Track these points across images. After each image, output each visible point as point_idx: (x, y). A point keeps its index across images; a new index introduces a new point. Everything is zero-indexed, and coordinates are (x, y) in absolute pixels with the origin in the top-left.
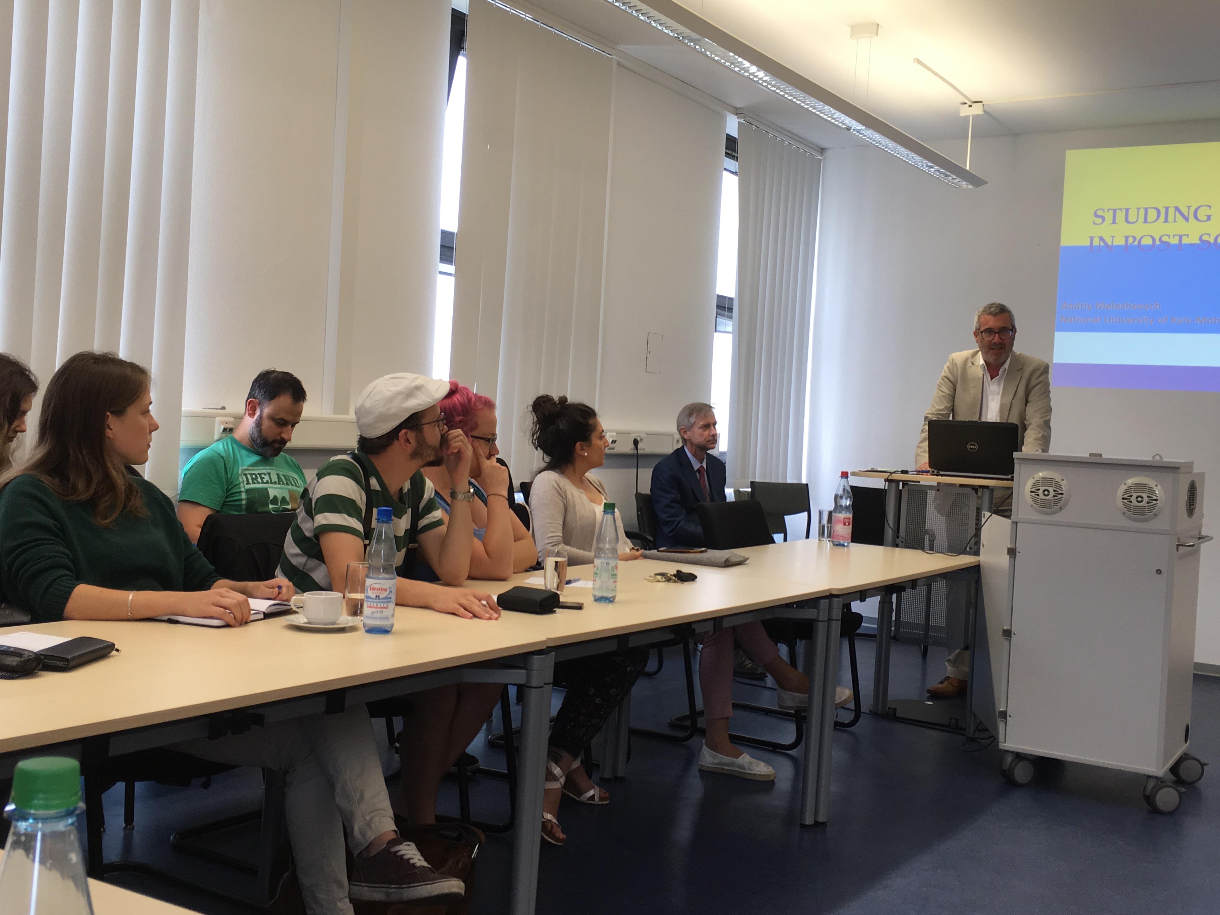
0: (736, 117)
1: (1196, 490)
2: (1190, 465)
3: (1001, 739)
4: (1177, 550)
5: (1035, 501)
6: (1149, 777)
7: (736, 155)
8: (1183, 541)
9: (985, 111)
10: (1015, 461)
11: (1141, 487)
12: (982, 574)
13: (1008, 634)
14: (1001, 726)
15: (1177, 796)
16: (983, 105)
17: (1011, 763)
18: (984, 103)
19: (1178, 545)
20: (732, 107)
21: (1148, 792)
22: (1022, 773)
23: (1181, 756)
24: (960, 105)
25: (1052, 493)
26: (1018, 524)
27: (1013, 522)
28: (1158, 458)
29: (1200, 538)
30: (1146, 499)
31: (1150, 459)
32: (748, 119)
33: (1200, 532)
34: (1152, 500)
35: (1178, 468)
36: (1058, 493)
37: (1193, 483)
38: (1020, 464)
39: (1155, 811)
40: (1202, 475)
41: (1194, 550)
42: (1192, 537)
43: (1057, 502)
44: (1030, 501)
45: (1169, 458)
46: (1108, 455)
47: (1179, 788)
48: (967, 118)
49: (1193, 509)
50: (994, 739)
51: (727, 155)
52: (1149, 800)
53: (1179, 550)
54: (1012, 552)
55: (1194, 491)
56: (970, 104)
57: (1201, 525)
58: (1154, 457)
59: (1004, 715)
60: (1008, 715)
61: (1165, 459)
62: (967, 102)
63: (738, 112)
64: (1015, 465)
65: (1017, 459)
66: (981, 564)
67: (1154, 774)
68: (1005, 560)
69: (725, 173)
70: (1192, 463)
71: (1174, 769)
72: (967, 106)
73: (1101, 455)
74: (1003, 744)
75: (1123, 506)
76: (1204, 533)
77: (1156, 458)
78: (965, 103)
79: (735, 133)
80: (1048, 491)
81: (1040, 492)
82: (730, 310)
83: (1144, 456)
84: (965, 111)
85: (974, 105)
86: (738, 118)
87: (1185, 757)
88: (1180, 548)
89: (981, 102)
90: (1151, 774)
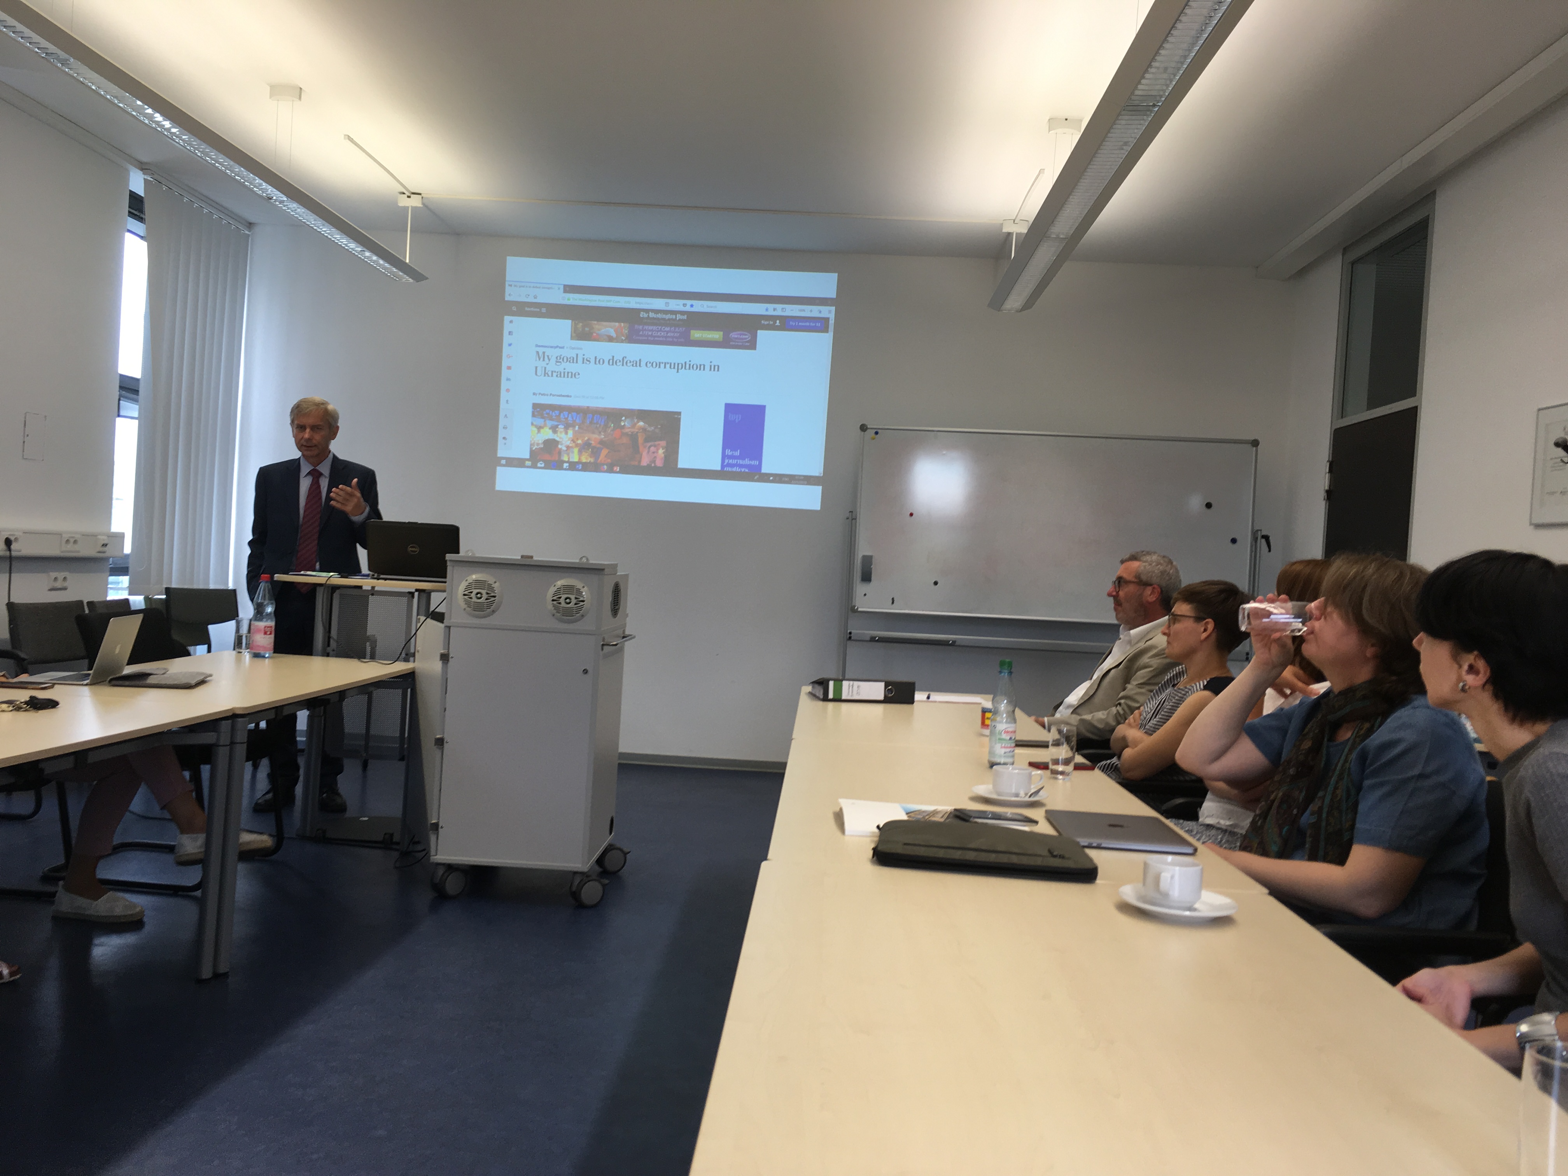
0: (142, 172)
1: (620, 590)
2: (614, 567)
3: (433, 852)
4: (602, 649)
5: (468, 604)
6: (575, 873)
7: (143, 216)
8: (607, 640)
9: (423, 204)
10: (448, 563)
11: (569, 589)
12: (417, 681)
13: (440, 742)
14: (433, 838)
15: (600, 888)
16: (422, 197)
17: (443, 875)
18: (423, 195)
19: (603, 645)
20: (137, 161)
21: (574, 889)
22: (453, 885)
23: (607, 848)
24: (399, 194)
25: (485, 596)
26: (451, 628)
27: (446, 627)
28: (584, 560)
29: (624, 637)
30: (574, 601)
31: (577, 561)
32: (156, 176)
33: (624, 631)
34: (579, 601)
35: (603, 570)
36: (491, 596)
37: (617, 584)
38: (453, 566)
39: (580, 906)
40: (626, 576)
41: (618, 650)
42: (618, 636)
43: (489, 606)
44: (463, 605)
45: (594, 561)
46: (539, 557)
47: (602, 880)
48: (406, 208)
49: (617, 609)
50: (426, 852)
51: (131, 214)
52: (575, 895)
53: (604, 650)
54: (445, 658)
55: (618, 591)
56: (409, 195)
57: (625, 624)
58: (581, 558)
59: (436, 827)
60: (440, 826)
61: (591, 562)
62: (405, 192)
63: (143, 167)
64: (448, 568)
65: (450, 561)
66: (417, 671)
67: (580, 870)
68: (437, 666)
69: (128, 236)
70: (616, 565)
71: (600, 861)
72: (405, 196)
73: (532, 557)
74: (435, 857)
75: (553, 608)
76: (627, 633)
77: (583, 560)
78: (404, 193)
79: (140, 191)
80: (481, 594)
81: (473, 595)
82: (136, 392)
83: (572, 558)
84: (403, 202)
85: (412, 196)
86: (144, 174)
87: (610, 848)
88: (605, 647)
89: (420, 194)
90: (575, 870)
